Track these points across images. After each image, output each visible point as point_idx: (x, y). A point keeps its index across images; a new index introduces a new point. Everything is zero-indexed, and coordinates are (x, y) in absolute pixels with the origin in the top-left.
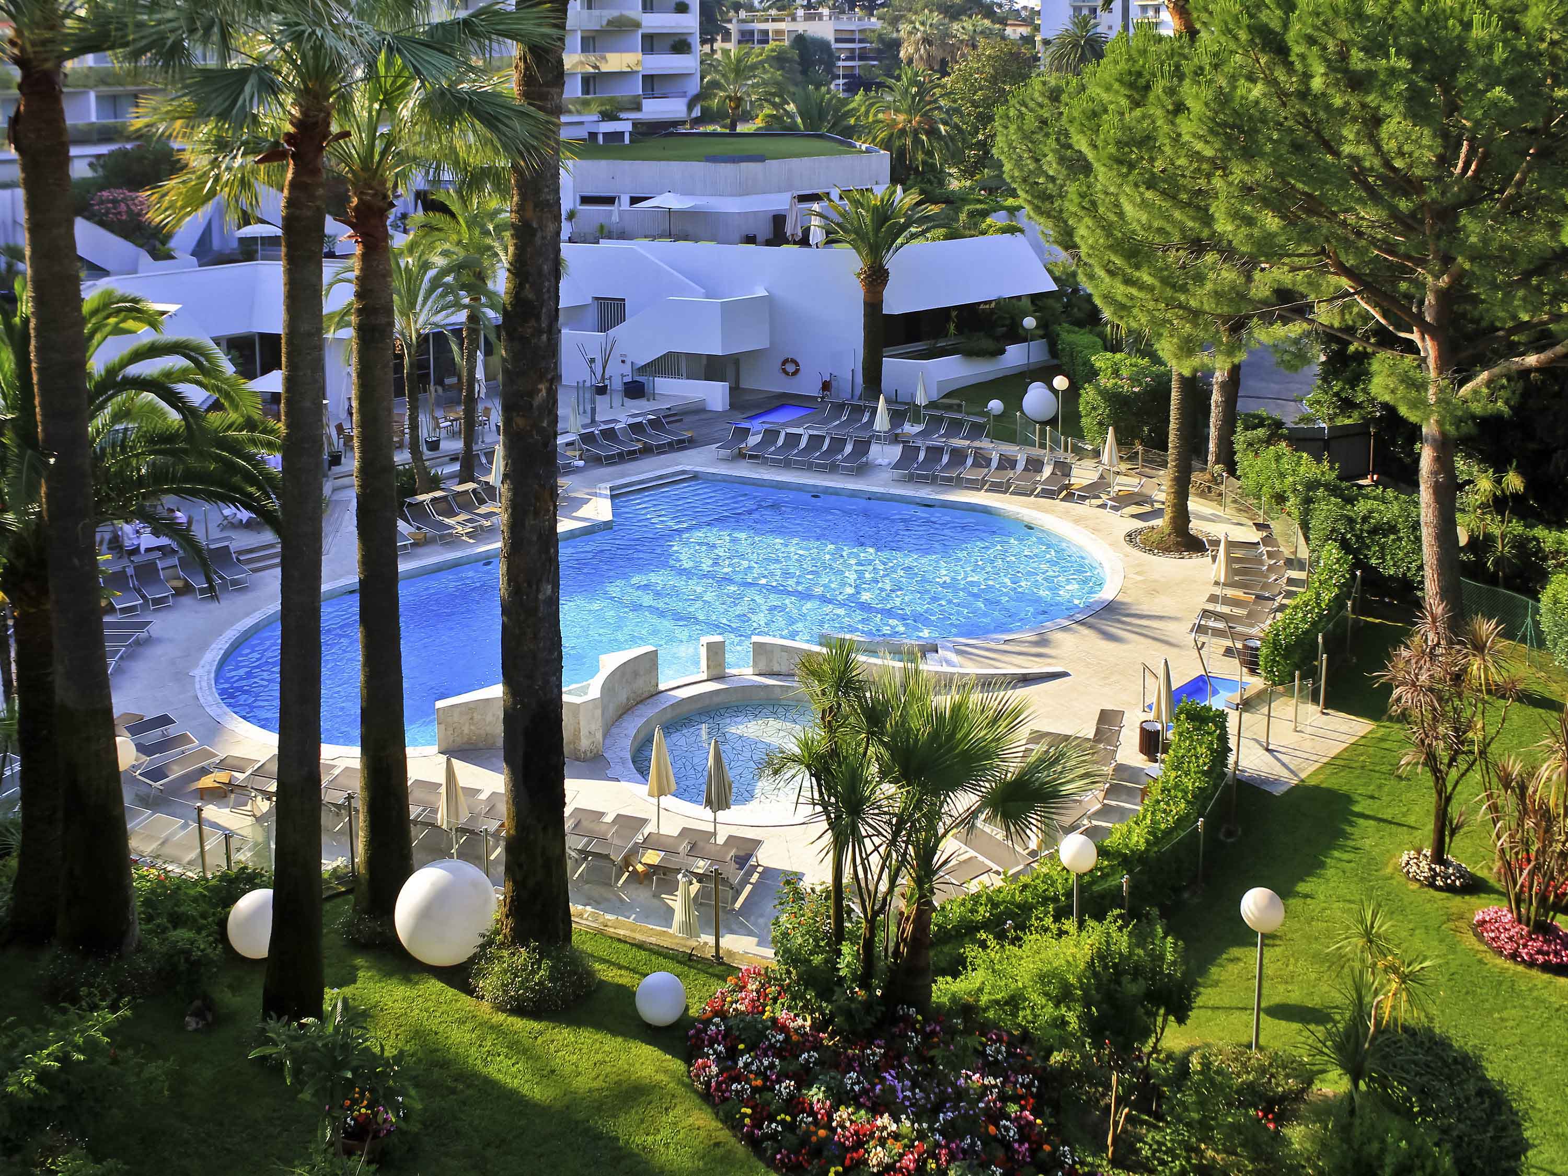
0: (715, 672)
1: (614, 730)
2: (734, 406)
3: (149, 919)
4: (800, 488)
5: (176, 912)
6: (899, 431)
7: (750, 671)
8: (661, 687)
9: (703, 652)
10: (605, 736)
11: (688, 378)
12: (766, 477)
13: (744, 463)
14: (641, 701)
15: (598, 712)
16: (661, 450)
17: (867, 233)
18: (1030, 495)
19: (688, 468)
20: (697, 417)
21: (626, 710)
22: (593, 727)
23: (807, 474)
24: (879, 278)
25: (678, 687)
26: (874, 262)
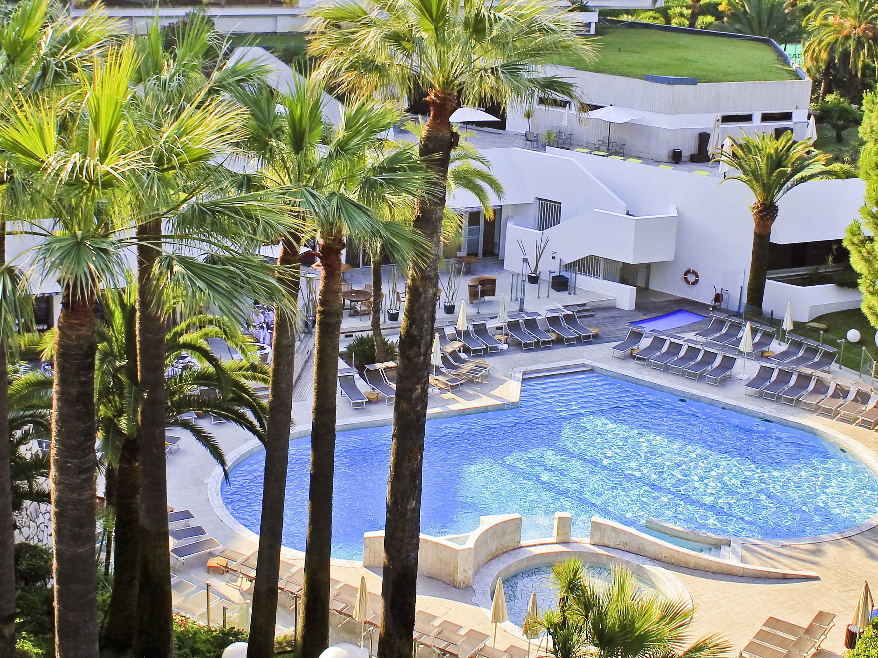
0: (563, 539)
1: (484, 570)
2: (639, 306)
3: (180, 648)
4: (672, 392)
5: (193, 647)
6: (766, 349)
7: (587, 540)
8: (523, 543)
9: (556, 522)
10: (476, 573)
11: (604, 279)
12: (647, 379)
13: (633, 363)
14: (507, 552)
15: (472, 558)
16: (570, 343)
17: (761, 175)
18: (851, 423)
19: (587, 362)
20: (607, 314)
21: (494, 557)
22: (467, 567)
23: (681, 380)
24: (768, 214)
25: (535, 545)
26: (766, 200)
